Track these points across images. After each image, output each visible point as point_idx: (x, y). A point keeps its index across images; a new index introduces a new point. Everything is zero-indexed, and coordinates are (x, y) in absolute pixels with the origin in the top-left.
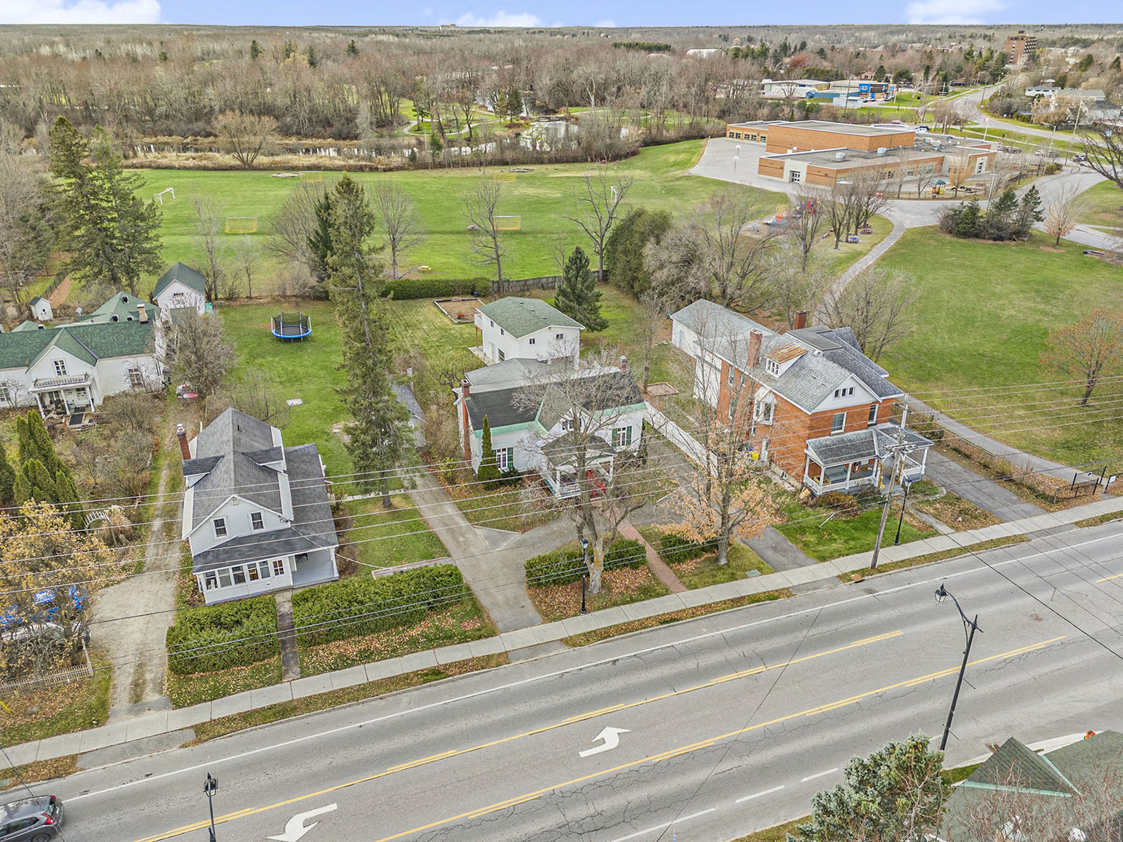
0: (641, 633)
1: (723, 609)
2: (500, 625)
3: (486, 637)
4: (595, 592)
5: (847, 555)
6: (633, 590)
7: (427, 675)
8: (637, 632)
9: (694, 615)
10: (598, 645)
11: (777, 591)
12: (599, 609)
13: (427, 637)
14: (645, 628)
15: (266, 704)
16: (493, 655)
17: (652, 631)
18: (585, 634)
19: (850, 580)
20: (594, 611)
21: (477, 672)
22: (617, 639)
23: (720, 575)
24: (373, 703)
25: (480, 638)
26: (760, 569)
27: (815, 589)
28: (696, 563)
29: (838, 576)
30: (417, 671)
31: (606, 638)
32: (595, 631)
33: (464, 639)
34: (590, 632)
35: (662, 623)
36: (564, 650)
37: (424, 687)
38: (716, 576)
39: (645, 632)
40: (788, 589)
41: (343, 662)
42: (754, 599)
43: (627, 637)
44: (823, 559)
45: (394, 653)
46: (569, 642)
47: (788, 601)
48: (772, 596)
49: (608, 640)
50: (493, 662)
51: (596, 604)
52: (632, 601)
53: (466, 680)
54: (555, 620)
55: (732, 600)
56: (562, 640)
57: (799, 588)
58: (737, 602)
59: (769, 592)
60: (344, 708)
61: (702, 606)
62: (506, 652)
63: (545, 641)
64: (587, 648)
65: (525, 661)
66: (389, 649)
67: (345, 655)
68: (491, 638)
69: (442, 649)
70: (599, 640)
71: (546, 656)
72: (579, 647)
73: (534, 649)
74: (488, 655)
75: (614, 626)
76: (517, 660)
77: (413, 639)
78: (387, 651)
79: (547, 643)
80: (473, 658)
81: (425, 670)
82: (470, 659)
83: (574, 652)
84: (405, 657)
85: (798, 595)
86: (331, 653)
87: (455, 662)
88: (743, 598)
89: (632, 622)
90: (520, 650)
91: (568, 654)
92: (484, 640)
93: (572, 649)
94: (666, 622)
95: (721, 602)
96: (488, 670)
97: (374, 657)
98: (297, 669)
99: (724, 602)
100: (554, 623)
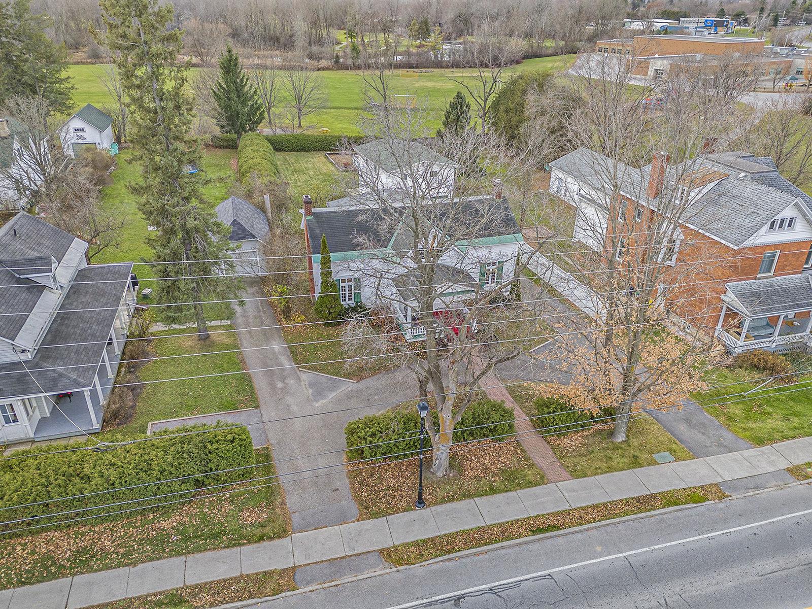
0: (502, 548)
1: (626, 514)
2: (296, 519)
3: (270, 538)
4: (440, 474)
5: (793, 438)
6: (494, 475)
7: (160, 603)
8: (496, 545)
9: (582, 521)
10: (436, 564)
11: (701, 487)
12: (443, 501)
13: (182, 533)
14: (508, 538)
16: (273, 572)
17: (520, 544)
18: (416, 544)
19: (805, 477)
20: (436, 504)
22: (466, 556)
23: (617, 460)
25: (261, 539)
26: (672, 452)
27: (757, 487)
28: (582, 437)
29: (788, 470)
30: (148, 595)
31: (448, 552)
32: (433, 539)
33: (239, 539)
34: (424, 541)
35: (534, 532)
36: (381, 570)
38: (611, 458)
39: (510, 547)
40: (716, 485)
41: (45, 570)
42: (671, 500)
43: (481, 553)
44: (760, 442)
45: (127, 559)
46: (393, 556)
47: (721, 505)
48: (696, 496)
49: (451, 556)
50: (270, 585)
51: (440, 493)
52: (493, 491)
54: (376, 515)
55: (638, 500)
56: (381, 551)
57: (735, 485)
58: (645, 503)
59: (690, 488)
61: (594, 507)
62: (293, 569)
63: (356, 552)
64: (418, 569)
65: (320, 586)
66: (122, 550)
67: (52, 557)
68: (277, 542)
69: (198, 556)
70: (438, 556)
71: (355, 579)
72: (406, 567)
73: (337, 565)
74: (265, 572)
75: (463, 532)
76: (308, 583)
77: (163, 535)
78: (117, 553)
79: (358, 555)
80: (242, 575)
81: (160, 593)
82: (235, 578)
83: (397, 574)
84: (140, 566)
85: (734, 497)
86: (33, 552)
87: (211, 583)
88: (653, 497)
89: (489, 527)
90: (316, 565)
91: (387, 577)
92: (266, 543)
93: (395, 569)
94: (540, 530)
95: (621, 501)
96: (259, 600)
97: (95, 564)
99: (626, 503)
100: (374, 521)
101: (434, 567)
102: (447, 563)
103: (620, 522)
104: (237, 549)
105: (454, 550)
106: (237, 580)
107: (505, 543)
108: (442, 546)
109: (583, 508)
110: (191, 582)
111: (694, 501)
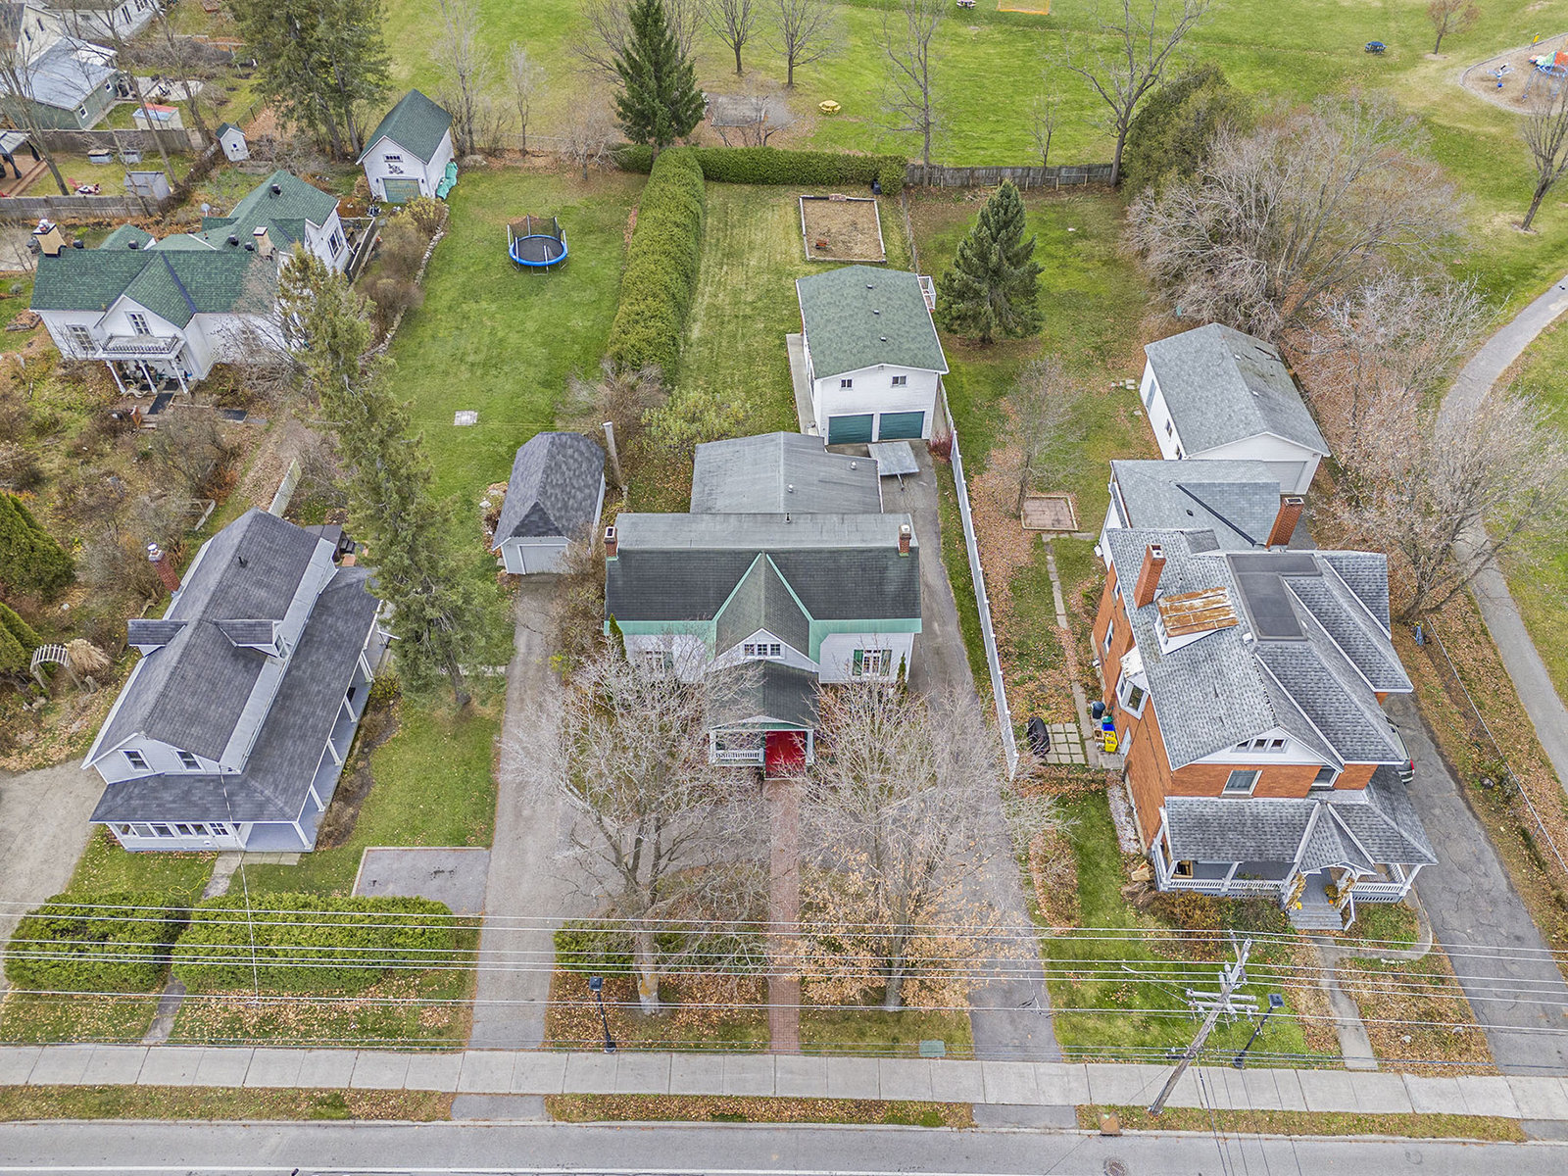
1: (832, 1121)
2: (476, 1030)
3: (443, 1050)
5: (1126, 1060)
6: (711, 1026)
7: (322, 1102)
8: (667, 1124)
9: (778, 1117)
10: (597, 1129)
11: (949, 1105)
12: (637, 1049)
13: (361, 1021)
14: (683, 1118)
15: (98, 1081)
16: (433, 1093)
17: (692, 1128)
18: (585, 1098)
19: (1094, 1126)
20: (627, 1051)
21: (392, 1123)
22: (629, 1128)
23: (871, 1037)
24: (230, 1131)
25: (434, 1049)
26: (949, 1040)
27: (1020, 1124)
29: (1078, 1109)
30: (315, 1089)
31: (613, 1118)
32: (603, 1097)
33: (412, 1044)
34: (594, 1097)
35: (714, 1118)
36: (538, 1122)
37: (309, 1125)
38: (864, 1035)
39: (680, 1129)
40: (970, 1106)
41: (233, 1033)
42: (898, 1114)
43: (645, 1129)
44: (1077, 1053)
45: (305, 1039)
46: (557, 1107)
47: (955, 1137)
48: (932, 1116)
49: (614, 1123)
50: (427, 1109)
51: (639, 1038)
52: (698, 1049)
53: (371, 1132)
54: (560, 1048)
55: (858, 1104)
56: (547, 1097)
57: (992, 1112)
58: (865, 1110)
59: (932, 1103)
60: (191, 1127)
61: (800, 1101)
62: (454, 1094)
63: (521, 1091)
64: (575, 1130)
65: (472, 1123)
66: (302, 1028)
67: (240, 1020)
68: (448, 1057)
69: (370, 1054)
70: (600, 1120)
71: (508, 1123)
72: (564, 1123)
73: (499, 1102)
74: (426, 1092)
75: (639, 1096)
76: (463, 1116)
77: (343, 1019)
78: (297, 1031)
79: (522, 1095)
80: (403, 1089)
81: (326, 1090)
82: (397, 1091)
83: (551, 1130)
84: (315, 1053)
85: (980, 1129)
86: (225, 1009)
87: (373, 1091)
88: (879, 1104)
89: (670, 1098)
90: (477, 1098)
91: (541, 1130)
92: (437, 1056)
93: (551, 1123)
94: (723, 1117)
95: (837, 1100)
96: (411, 1123)
97: (276, 1038)
98: (169, 1025)
99: (842, 1105)
100: (555, 1055)
101: (592, 1131)
102: (608, 1131)
103: (819, 1130)
104: (407, 1056)
105: (617, 1117)
106: (397, 1094)
107: (678, 1124)
108: (610, 1108)
109: (787, 1100)
110: (355, 1085)
111: (924, 1123)
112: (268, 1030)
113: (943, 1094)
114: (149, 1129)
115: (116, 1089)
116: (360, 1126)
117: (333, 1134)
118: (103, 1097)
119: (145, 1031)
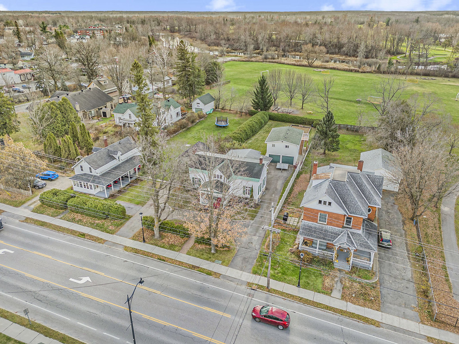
1: (185, 267)
2: (118, 232)
6: (168, 244)
7: (81, 234)
9: (173, 263)
11: (215, 273)
12: (150, 244)
13: (97, 224)
14: (152, 257)
15: (43, 221)
17: (153, 260)
18: (133, 248)
19: (250, 286)
21: (91, 241)
22: (139, 256)
23: (205, 256)
24: (61, 234)
25: (108, 233)
26: (224, 262)
27: (231, 281)
28: (205, 247)
29: (248, 283)
32: (137, 249)
33: (104, 231)
34: (135, 249)
35: (158, 259)
36: (121, 250)
37: (76, 237)
38: (203, 255)
40: (221, 274)
41: (73, 220)
42: (201, 270)
43: (143, 257)
44: (255, 273)
45: (85, 224)
46: (126, 248)
47: (213, 279)
48: (209, 273)
50: (100, 241)
51: (151, 242)
52: (163, 247)
53: (87, 241)
54: (133, 239)
55: (193, 266)
56: (125, 246)
57: (225, 277)
59: (211, 271)
60: (54, 231)
61: (180, 262)
62: (107, 241)
63: (120, 244)
64: (127, 253)
65: (107, 246)
67: (75, 218)
68: (110, 234)
69: (95, 230)
70: (133, 253)
71: (114, 248)
72: (126, 251)
73: (115, 244)
74: (102, 238)
75: (144, 251)
76: (106, 244)
77: (94, 223)
80: (98, 237)
81: (83, 233)
83: (122, 252)
84: (85, 227)
85: (220, 279)
86: (74, 216)
87: (92, 235)
88: (198, 267)
89: (151, 253)
90: (111, 242)
94: (160, 259)
95: (189, 264)
96: (95, 242)
97: (79, 223)
98: (62, 216)
99: (189, 265)
100: (132, 240)
101: (130, 254)
102: (133, 255)
103: (181, 268)
104: (102, 232)
105: (137, 253)
106: (96, 237)
107: (149, 258)
108: (136, 251)
109: (177, 261)
110: (89, 234)
111: (207, 274)
112: (79, 222)
113: (215, 270)
114: (47, 230)
115: (46, 223)
116: (85, 240)
117: (79, 240)
118: (42, 223)
119: (56, 216)
